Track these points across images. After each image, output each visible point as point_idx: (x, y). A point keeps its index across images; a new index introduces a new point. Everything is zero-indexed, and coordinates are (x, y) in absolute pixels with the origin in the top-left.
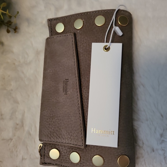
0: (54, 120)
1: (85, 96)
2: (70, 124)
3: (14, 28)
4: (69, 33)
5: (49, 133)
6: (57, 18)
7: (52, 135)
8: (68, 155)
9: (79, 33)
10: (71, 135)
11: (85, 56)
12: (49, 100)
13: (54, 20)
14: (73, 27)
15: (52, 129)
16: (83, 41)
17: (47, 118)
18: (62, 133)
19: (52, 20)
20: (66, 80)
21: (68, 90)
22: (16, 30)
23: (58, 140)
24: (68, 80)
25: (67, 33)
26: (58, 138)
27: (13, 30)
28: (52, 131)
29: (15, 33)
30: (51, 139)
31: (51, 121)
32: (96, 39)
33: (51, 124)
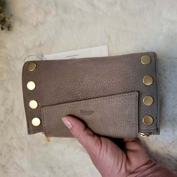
0: (117, 122)
1: (95, 95)
2: (119, 106)
3: (8, 26)
4: (41, 113)
5: (128, 126)
6: (27, 125)
7: (131, 123)
8: (147, 107)
9: (41, 104)
10: (128, 104)
11: (60, 97)
12: (99, 128)
13: (29, 128)
14: (36, 109)
15: (125, 123)
16: (48, 99)
17: (116, 129)
18: (128, 114)
19: (29, 130)
20: (82, 112)
21: (90, 110)
22: (10, 28)
23: (134, 117)
24: (82, 111)
25: (41, 115)
26: (132, 117)
27: (7, 28)
28: (127, 123)
29: (8, 30)
30: (134, 124)
31: (118, 124)
32: (46, 88)
33: (121, 124)
